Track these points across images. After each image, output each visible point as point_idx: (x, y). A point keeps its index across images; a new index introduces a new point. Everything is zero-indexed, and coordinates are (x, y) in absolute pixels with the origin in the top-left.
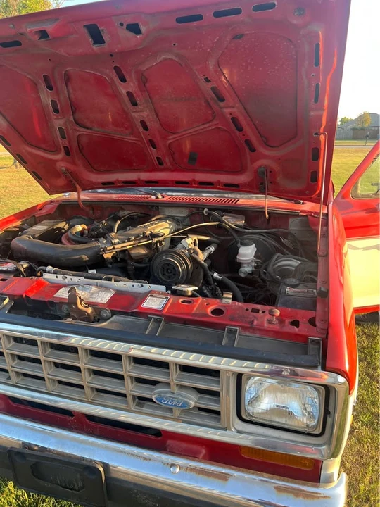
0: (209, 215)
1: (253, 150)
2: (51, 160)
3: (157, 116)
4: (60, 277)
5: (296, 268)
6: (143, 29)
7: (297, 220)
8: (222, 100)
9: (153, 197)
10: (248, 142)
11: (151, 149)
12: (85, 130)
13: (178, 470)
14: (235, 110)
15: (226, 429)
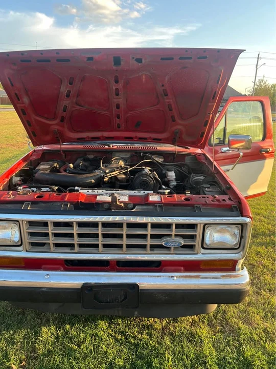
0: (144, 156)
1: (174, 121)
2: (48, 124)
3: (127, 101)
4: (90, 191)
5: (203, 180)
6: (143, 61)
7: (189, 157)
8: (166, 95)
9: (107, 147)
10: (173, 117)
11: (115, 120)
12: (79, 107)
13: (175, 278)
14: (171, 100)
15: (197, 254)
